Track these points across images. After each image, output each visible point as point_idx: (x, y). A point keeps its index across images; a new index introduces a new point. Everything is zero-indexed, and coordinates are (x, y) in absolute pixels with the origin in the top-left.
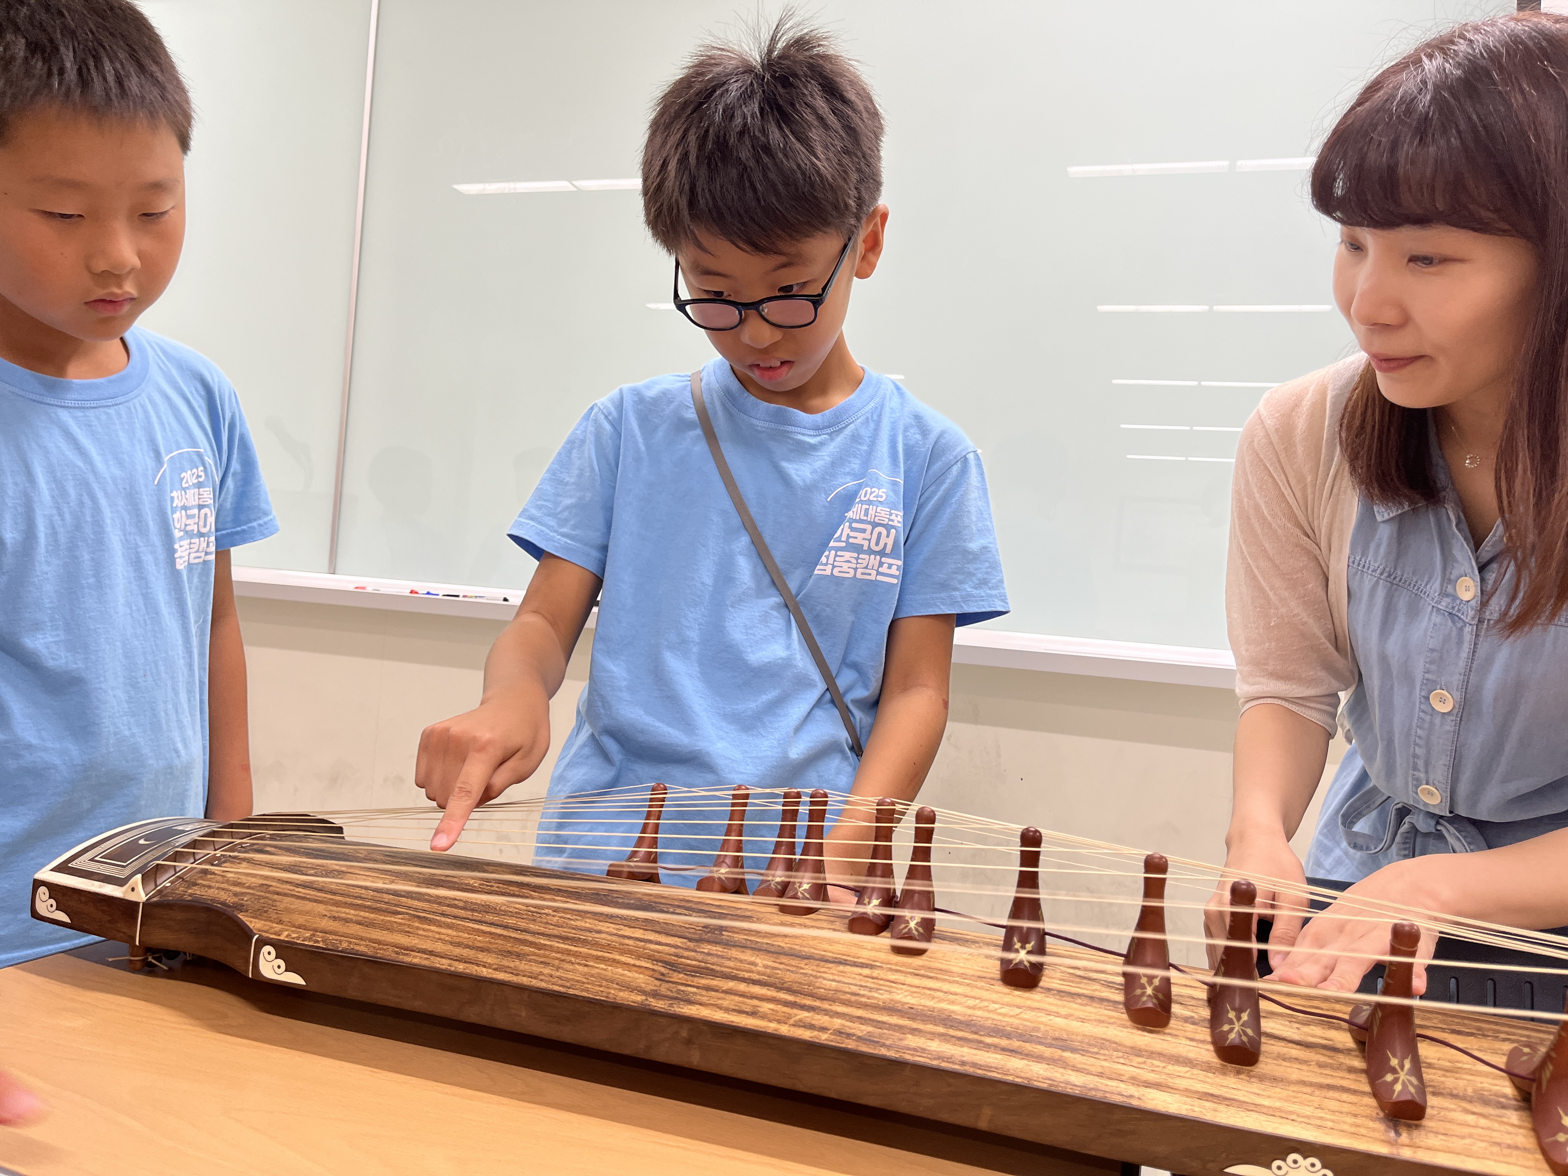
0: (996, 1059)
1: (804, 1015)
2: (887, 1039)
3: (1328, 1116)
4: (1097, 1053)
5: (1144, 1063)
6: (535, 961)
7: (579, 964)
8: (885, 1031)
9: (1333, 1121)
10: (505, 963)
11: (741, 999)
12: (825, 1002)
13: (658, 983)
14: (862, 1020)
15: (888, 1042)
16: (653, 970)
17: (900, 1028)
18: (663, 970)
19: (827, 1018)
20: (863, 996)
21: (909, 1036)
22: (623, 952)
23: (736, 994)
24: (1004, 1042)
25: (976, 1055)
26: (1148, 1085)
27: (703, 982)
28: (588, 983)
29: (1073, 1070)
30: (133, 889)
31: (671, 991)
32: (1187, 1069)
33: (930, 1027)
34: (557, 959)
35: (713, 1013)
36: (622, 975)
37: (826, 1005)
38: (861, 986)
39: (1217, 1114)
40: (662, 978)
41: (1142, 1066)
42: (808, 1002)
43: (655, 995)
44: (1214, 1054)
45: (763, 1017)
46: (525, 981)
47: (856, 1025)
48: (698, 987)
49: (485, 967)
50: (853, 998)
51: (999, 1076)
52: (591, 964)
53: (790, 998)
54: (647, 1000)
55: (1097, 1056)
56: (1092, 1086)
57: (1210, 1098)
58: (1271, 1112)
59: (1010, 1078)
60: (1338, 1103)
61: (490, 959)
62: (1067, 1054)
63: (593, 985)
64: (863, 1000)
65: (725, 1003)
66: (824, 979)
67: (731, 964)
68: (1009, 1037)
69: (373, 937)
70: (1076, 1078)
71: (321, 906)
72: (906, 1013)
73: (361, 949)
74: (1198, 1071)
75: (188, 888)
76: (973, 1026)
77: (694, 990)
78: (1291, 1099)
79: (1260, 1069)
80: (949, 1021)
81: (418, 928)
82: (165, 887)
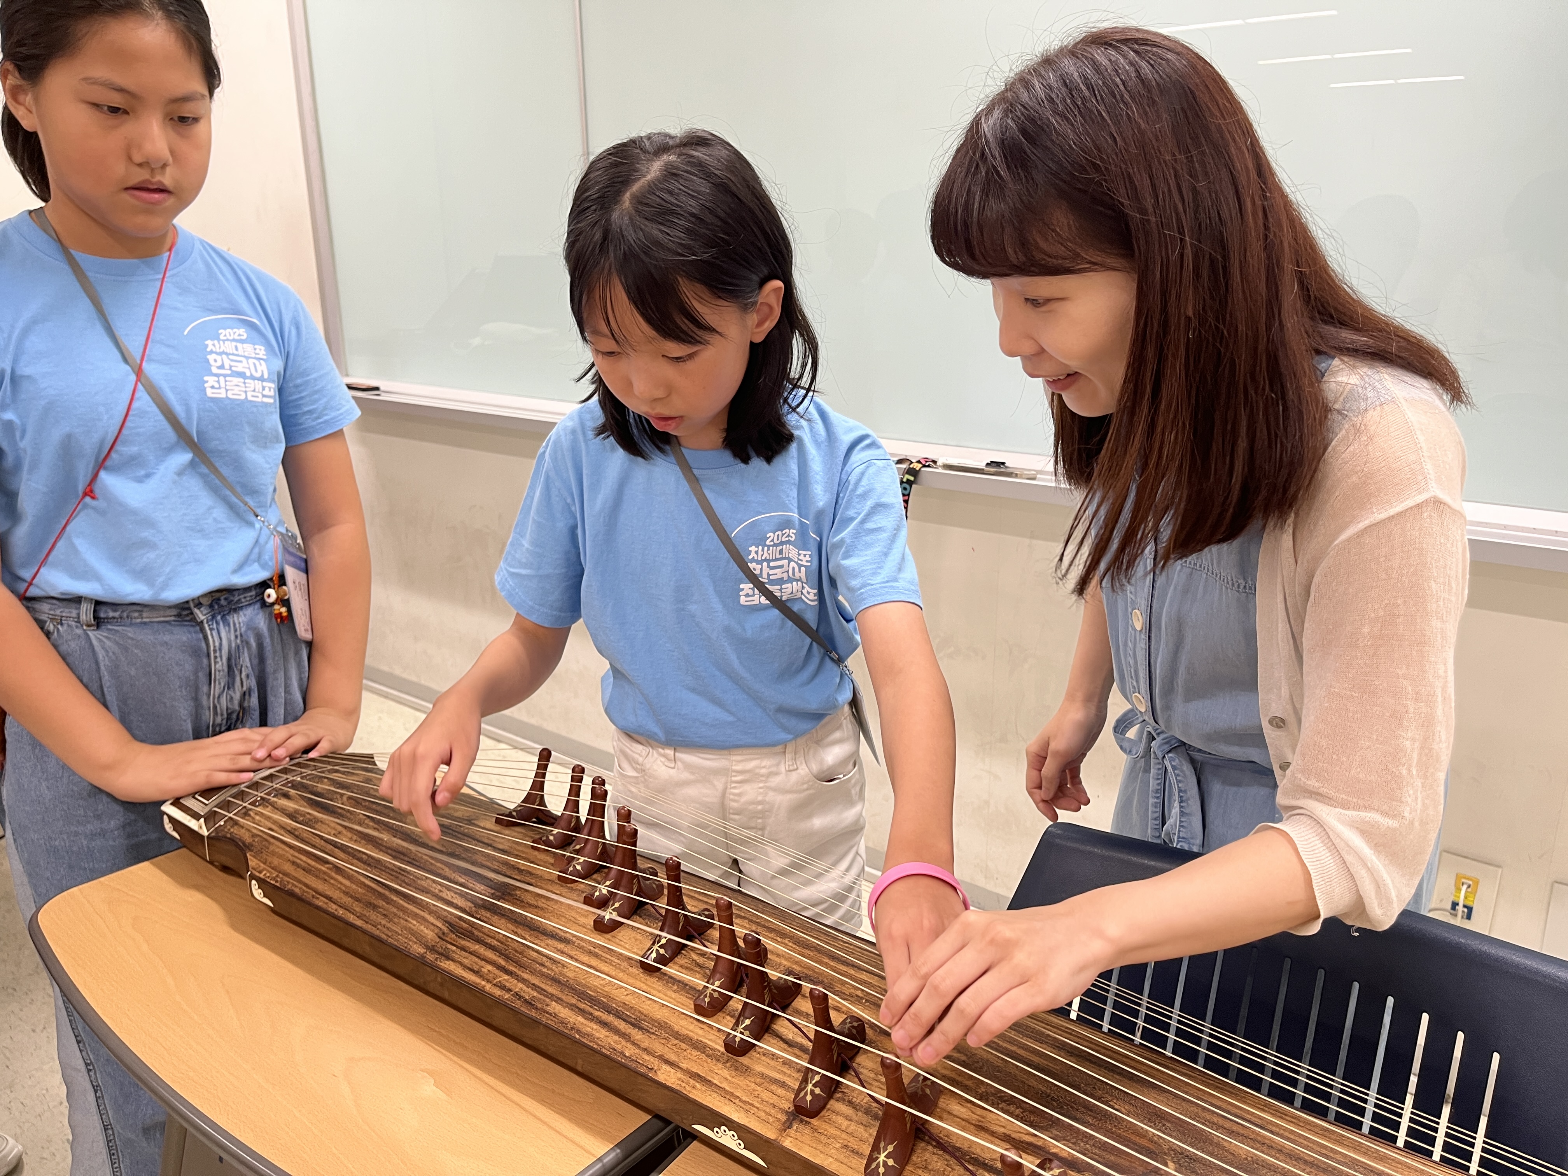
0: (593, 1028)
1: (504, 977)
2: (541, 1004)
3: (757, 1104)
5: (677, 1045)
6: (381, 913)
7: (403, 918)
8: (542, 997)
9: (759, 1109)
10: (365, 912)
11: (476, 959)
12: (522, 969)
13: (438, 940)
14: (535, 987)
16: (441, 929)
18: (445, 930)
19: (515, 982)
20: (547, 967)
21: (553, 1003)
23: (476, 956)
25: (582, 1024)
26: (667, 1062)
27: (463, 942)
29: (631, 1044)
30: (201, 826)
31: (442, 948)
33: (570, 999)
34: (394, 913)
35: (456, 968)
36: (422, 931)
37: (520, 972)
38: (551, 958)
40: (442, 936)
41: (673, 1047)
42: (511, 968)
43: (432, 949)
44: (724, 1046)
45: (482, 976)
47: (529, 990)
48: (458, 947)
50: (540, 968)
51: (587, 1042)
52: (410, 919)
53: (503, 963)
54: (426, 953)
56: (635, 1058)
57: (697, 1078)
58: (725, 1094)
59: (593, 1044)
60: (770, 1094)
62: (635, 1032)
63: (403, 936)
65: (466, 961)
66: (533, 949)
68: (609, 1012)
69: (307, 881)
70: (630, 1051)
71: (292, 851)
72: (563, 984)
73: (297, 890)
74: (703, 1056)
75: (232, 827)
76: (594, 1002)
77: (454, 948)
78: (745, 1087)
79: (744, 1060)
80: (582, 995)
81: (332, 878)
82: (220, 826)
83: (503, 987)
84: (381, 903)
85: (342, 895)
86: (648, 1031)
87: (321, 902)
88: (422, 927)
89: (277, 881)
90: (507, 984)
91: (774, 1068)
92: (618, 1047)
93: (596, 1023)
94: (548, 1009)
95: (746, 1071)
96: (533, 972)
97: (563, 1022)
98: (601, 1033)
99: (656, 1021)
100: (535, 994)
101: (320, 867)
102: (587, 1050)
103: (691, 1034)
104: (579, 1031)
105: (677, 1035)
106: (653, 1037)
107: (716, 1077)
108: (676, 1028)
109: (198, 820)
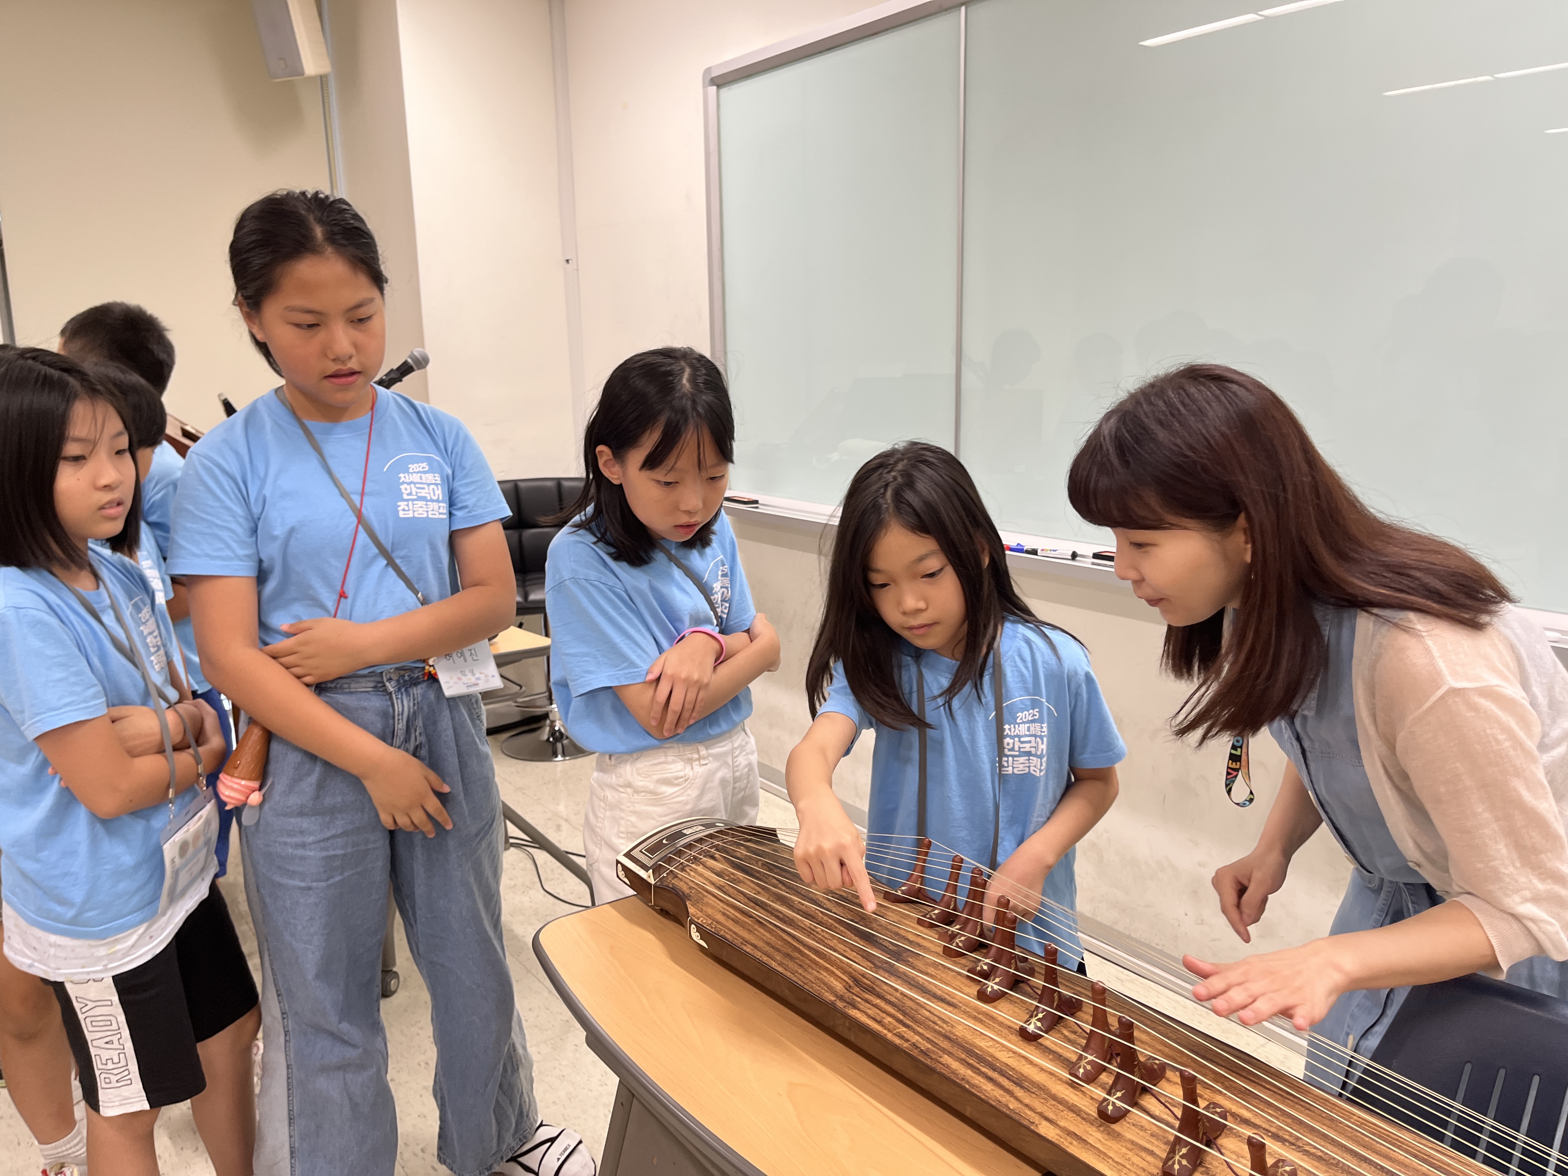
1: (902, 1029)
2: (936, 1054)
5: (1055, 1106)
6: (798, 964)
7: (815, 970)
8: (936, 1050)
11: (878, 1011)
12: (917, 1024)
13: (845, 991)
14: (929, 1040)
15: (934, 1057)
16: (847, 983)
17: (944, 1050)
18: (852, 984)
19: (912, 1034)
20: (938, 1025)
21: (946, 1056)
23: (878, 1008)
24: (990, 1073)
25: (971, 1076)
26: (1047, 1119)
27: (867, 996)
29: (1014, 1099)
30: (650, 876)
31: (849, 998)
33: (958, 1053)
34: (808, 964)
35: (862, 1016)
36: (831, 982)
37: (915, 1026)
40: (848, 988)
41: (1051, 1107)
42: (909, 1022)
43: (841, 998)
44: (1096, 1111)
45: (883, 1026)
47: (925, 1042)
48: (862, 999)
50: (932, 1025)
51: (975, 1092)
52: (821, 971)
53: (901, 1017)
54: (836, 1000)
56: (1017, 1111)
57: (1074, 1136)
58: (1100, 1153)
62: (1017, 1089)
65: (869, 1012)
66: (926, 1008)
68: (995, 1070)
69: (736, 930)
70: (1013, 1105)
71: (721, 904)
72: (953, 1041)
73: (728, 937)
74: (1079, 1118)
75: (673, 879)
76: (980, 1059)
77: (859, 1000)
78: (1117, 1150)
79: (1116, 1127)
80: (970, 1052)
81: (756, 929)
82: (664, 877)
83: (902, 1037)
84: (796, 955)
85: (765, 945)
86: (1029, 1091)
87: (748, 949)
88: (832, 979)
89: (712, 928)
90: (905, 1035)
91: (1143, 1138)
92: (1003, 1100)
93: (983, 1077)
94: (941, 1060)
95: (1117, 1136)
96: (927, 1028)
97: (954, 1072)
98: (988, 1087)
99: (1035, 1083)
100: (930, 1046)
101: (745, 920)
102: (975, 1099)
103: (1067, 1098)
104: (968, 1082)
105: (1054, 1098)
106: (1034, 1096)
107: (1091, 1138)
108: (1054, 1091)
109: (647, 871)
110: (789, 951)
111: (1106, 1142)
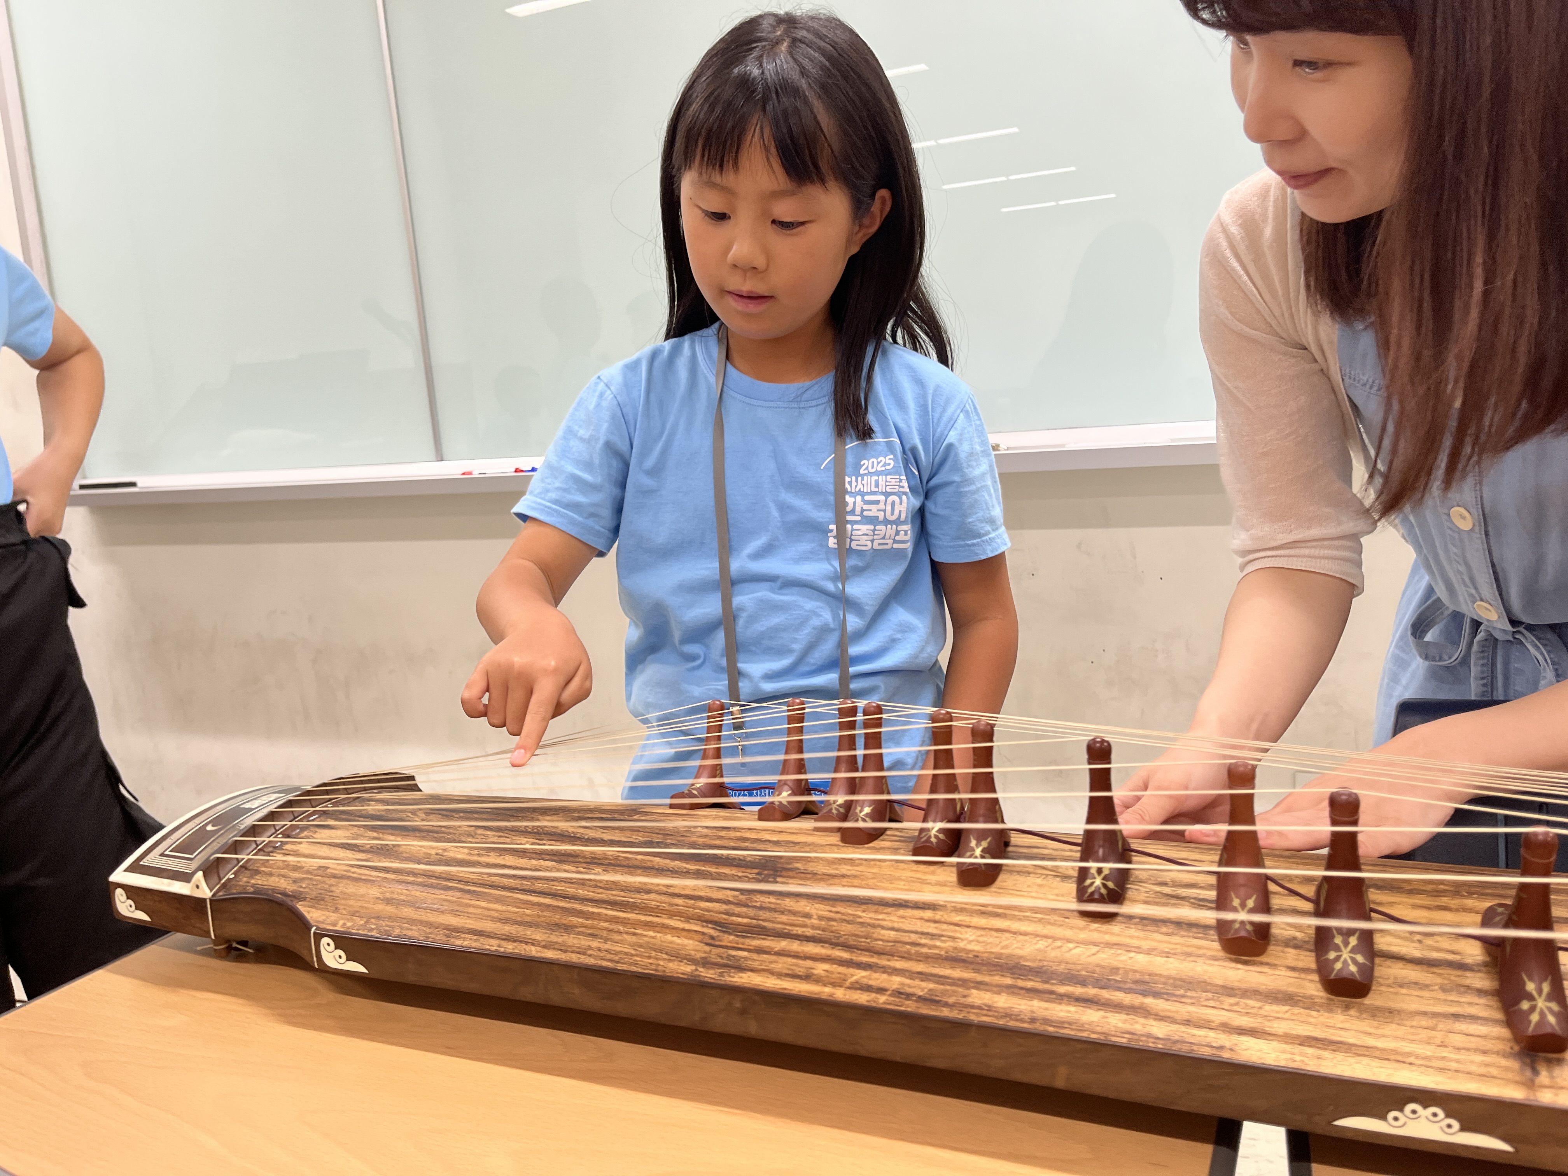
0: (1069, 1012)
1: (860, 975)
2: (950, 996)
3: (1453, 1056)
4: (1183, 996)
5: (1237, 1004)
6: (583, 934)
7: (627, 933)
8: (948, 987)
9: (1457, 1061)
10: (554, 938)
11: (794, 961)
12: (883, 956)
13: (707, 948)
14: (924, 976)
15: (951, 1000)
16: (703, 934)
17: (964, 983)
18: (712, 932)
19: (885, 976)
20: (924, 945)
21: (974, 991)
22: (672, 915)
23: (788, 956)
24: (1078, 990)
25: (1047, 1009)
26: (1242, 1031)
27: (756, 943)
28: (637, 955)
29: (1155, 1019)
30: (198, 887)
31: (721, 957)
32: (1287, 1008)
33: (997, 979)
34: (606, 929)
35: (765, 980)
36: (671, 943)
37: (883, 962)
38: (922, 933)
39: (1322, 1062)
40: (711, 942)
41: (1235, 1008)
42: (864, 958)
43: (706, 963)
44: (1319, 986)
45: (818, 980)
46: (574, 958)
47: (917, 982)
48: (749, 951)
49: (533, 944)
50: (914, 949)
51: (1072, 1033)
52: (639, 931)
53: (845, 955)
54: (697, 970)
55: (1183, 1000)
56: (1177, 1038)
57: (1314, 1043)
58: (1384, 1056)
59: (1085, 1034)
60: (1464, 1038)
61: (538, 935)
62: (1149, 1001)
63: (641, 956)
64: (924, 950)
65: (777, 967)
66: (883, 928)
67: (784, 918)
68: (1083, 984)
69: (424, 920)
70: (1159, 1030)
72: (971, 963)
74: (1298, 1010)
75: (251, 877)
76: (1043, 975)
77: (745, 954)
79: (1375, 999)
80: (1015, 970)
82: (229, 879)
83: (868, 988)
84: (574, 921)
85: (498, 925)
86: (1173, 996)
88: (669, 937)
90: (871, 983)
91: (1434, 1000)
92: (1136, 1029)
93: (1069, 1003)
94: (969, 1000)
95: (1390, 1015)
96: (907, 956)
97: (1007, 1015)
99: (1175, 979)
104: (1046, 1022)
106: (1188, 1001)
107: (1347, 1034)
109: (189, 879)
110: (556, 918)
111: (1380, 1031)
